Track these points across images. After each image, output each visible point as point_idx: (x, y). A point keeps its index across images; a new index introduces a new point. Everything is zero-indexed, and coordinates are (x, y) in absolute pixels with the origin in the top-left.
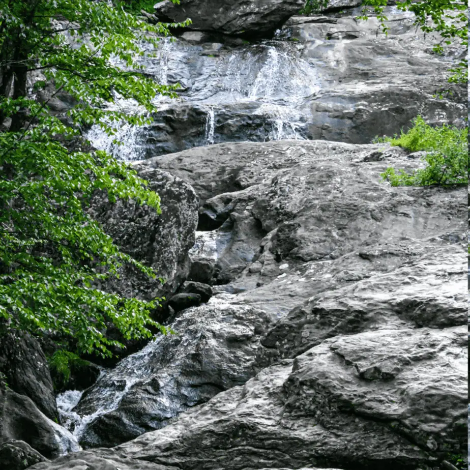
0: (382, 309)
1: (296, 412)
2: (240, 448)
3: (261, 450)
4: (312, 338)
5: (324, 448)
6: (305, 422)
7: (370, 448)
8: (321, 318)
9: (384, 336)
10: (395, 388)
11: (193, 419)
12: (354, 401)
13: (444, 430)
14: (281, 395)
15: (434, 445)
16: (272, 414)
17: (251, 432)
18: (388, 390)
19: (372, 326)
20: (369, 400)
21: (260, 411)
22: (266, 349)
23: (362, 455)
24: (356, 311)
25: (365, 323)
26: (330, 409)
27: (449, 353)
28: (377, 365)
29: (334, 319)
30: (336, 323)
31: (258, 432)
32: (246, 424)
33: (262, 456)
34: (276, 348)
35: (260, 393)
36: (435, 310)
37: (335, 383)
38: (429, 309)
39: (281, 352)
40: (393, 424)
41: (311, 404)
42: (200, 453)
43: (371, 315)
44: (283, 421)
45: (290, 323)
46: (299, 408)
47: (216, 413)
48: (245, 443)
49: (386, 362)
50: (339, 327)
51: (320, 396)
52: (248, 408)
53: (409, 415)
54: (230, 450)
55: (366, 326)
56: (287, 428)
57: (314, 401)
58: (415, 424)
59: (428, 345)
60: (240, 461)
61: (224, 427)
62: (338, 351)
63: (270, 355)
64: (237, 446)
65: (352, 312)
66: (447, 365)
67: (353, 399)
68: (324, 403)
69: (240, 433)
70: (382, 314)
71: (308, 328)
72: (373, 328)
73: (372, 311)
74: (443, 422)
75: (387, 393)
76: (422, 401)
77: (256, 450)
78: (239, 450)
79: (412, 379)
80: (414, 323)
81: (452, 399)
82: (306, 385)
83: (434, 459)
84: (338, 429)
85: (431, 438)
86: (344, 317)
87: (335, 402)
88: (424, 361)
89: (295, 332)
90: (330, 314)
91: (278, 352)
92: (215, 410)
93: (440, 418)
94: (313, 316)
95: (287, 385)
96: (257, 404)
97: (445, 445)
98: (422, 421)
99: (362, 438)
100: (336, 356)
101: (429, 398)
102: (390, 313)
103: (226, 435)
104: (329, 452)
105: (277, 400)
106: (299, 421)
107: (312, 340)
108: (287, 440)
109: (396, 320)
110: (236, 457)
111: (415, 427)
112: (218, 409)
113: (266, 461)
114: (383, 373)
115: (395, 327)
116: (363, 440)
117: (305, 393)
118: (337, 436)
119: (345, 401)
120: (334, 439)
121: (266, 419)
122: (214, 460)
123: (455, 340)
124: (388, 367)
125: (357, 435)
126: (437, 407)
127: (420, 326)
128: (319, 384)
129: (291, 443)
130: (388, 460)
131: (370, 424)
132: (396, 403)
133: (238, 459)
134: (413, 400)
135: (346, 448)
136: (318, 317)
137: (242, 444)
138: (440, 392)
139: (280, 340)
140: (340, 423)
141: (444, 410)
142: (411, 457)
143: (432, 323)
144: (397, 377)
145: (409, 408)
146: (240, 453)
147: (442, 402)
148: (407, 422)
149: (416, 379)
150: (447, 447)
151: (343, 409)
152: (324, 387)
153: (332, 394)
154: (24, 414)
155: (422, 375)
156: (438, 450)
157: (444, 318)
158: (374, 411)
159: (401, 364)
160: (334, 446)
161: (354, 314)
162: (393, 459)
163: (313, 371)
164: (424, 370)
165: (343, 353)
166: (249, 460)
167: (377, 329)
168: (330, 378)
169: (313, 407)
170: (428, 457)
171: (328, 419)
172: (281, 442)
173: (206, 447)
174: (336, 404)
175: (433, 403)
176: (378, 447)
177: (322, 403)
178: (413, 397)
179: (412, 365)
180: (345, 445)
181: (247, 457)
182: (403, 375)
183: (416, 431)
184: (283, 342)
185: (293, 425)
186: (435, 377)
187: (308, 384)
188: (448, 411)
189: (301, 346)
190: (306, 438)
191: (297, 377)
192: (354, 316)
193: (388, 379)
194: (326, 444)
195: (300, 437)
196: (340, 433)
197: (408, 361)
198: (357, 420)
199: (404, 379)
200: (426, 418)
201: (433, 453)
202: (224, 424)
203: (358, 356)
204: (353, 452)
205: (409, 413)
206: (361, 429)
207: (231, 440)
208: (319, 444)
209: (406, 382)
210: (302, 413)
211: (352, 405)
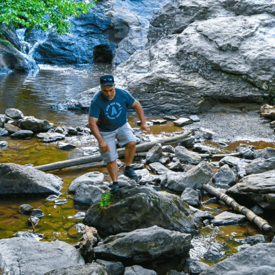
0: (216, 5)
1: (188, 70)
2: (161, 92)
3: (173, 93)
4: (182, 23)
5: (208, 91)
6: (193, 75)
7: (233, 91)
8: (184, 11)
9: (222, 22)
10: (240, 55)
11: (127, 72)
12: (221, 64)
13: (271, 79)
14: (176, 59)
15: (266, 87)
16: (174, 71)
17: (166, 83)
18: (237, 56)
19: (213, 15)
20: (229, 64)
21: (167, 69)
22: (154, 28)
23: (229, 95)
24: (203, 7)
25: (209, 13)
26: (207, 68)
27: (261, 32)
28: (228, 42)
29: (192, 12)
30: (194, 14)
31: (170, 83)
32: (163, 78)
33: (174, 96)
34: (160, 27)
35: (164, 58)
36: (245, 6)
37: (208, 53)
38: (242, 5)
39: (164, 30)
40: (243, 77)
41: (196, 66)
42: (141, 96)
43: (211, 9)
44: (182, 76)
45: (167, 13)
46: (189, 67)
47: (138, 68)
48: (163, 89)
49: (232, 40)
50: (195, 17)
51: (200, 61)
52: (160, 68)
53: (251, 71)
54: (156, 94)
55: (209, 15)
56: (185, 80)
57: (197, 64)
58: (255, 76)
59: (248, 27)
60: (163, 100)
61: (151, 81)
62: (203, 33)
63: (157, 31)
64: (160, 91)
65: (202, 8)
66: (262, 40)
67: (220, 63)
68: (203, 65)
69: (160, 84)
70: (216, 8)
71: (178, 17)
72: (213, 16)
73: (211, 6)
74: (270, 74)
75: (237, 58)
76: (257, 63)
77: (170, 93)
78: (161, 93)
79: (248, 49)
80: (234, 12)
81: (272, 61)
82: (192, 55)
83: (267, 95)
84: (213, 80)
85: (264, 83)
86: (198, 11)
87: (209, 64)
88: (250, 38)
89: (171, 19)
90: (189, 9)
91: (162, 29)
92: (137, 66)
93: (267, 72)
94: (180, 9)
95: (179, 54)
96: (164, 65)
97: (272, 87)
98: (259, 74)
99: (228, 85)
100: (202, 36)
101: (261, 62)
102: (221, 7)
103: (153, 85)
104: (211, 94)
105: (174, 62)
106: (191, 75)
107: (182, 24)
108: (187, 87)
109: (224, 11)
110: (160, 97)
111: (255, 78)
112: (139, 65)
113: (177, 99)
114: (233, 47)
115: (225, 15)
116: (229, 87)
117: (191, 59)
118: (214, 84)
119: (215, 64)
120: (212, 86)
121: (171, 74)
122: (149, 100)
123: (260, 23)
124: (234, 43)
125: (225, 83)
126: (266, 66)
127: (238, 15)
128: (199, 55)
129: (189, 89)
130: (244, 97)
131: (231, 77)
132: (243, 64)
133: (162, 98)
134: (252, 62)
135: (220, 91)
136: (182, 10)
137: (162, 90)
138: (266, 58)
139: (163, 23)
140: (214, 76)
141: (269, 67)
142: (255, 95)
143: (244, 12)
144: (239, 48)
145: (251, 67)
146: (162, 95)
147: (268, 63)
148: (251, 75)
149: (250, 49)
150: (273, 88)
151: (215, 68)
152: (202, 56)
153: (208, 60)
154: (8, 51)
155: (251, 47)
156: (268, 90)
157: (251, 10)
158: (233, 70)
159: (240, 41)
160: (213, 90)
161: (203, 9)
162: (246, 97)
163: (194, 46)
164: (252, 43)
165: (206, 34)
166: (168, 99)
167: (216, 17)
168: (204, 51)
169: (197, 67)
170: (263, 94)
171: (207, 74)
172: (184, 88)
173: (143, 92)
174: (210, 65)
175: (263, 64)
176: (237, 90)
177: (202, 65)
178: (252, 61)
179: (245, 41)
180: (219, 89)
181: (166, 97)
182: (243, 47)
183: (257, 80)
184: (164, 24)
185: (188, 78)
186: (259, 48)
187: (193, 54)
188: (271, 68)
189: (176, 27)
190: (198, 86)
191: (185, 49)
192: (203, 10)
193: (235, 50)
194: (208, 89)
195: (194, 85)
196: (215, 82)
197: (243, 39)
198: (223, 74)
199: (243, 50)
200: (261, 73)
201: (266, 91)
202: (151, 79)
203: (215, 36)
204: (224, 94)
205: (251, 70)
206: (226, 80)
207: (156, 87)
208: (205, 89)
209: (245, 51)
210: (191, 70)
211: (220, 67)
